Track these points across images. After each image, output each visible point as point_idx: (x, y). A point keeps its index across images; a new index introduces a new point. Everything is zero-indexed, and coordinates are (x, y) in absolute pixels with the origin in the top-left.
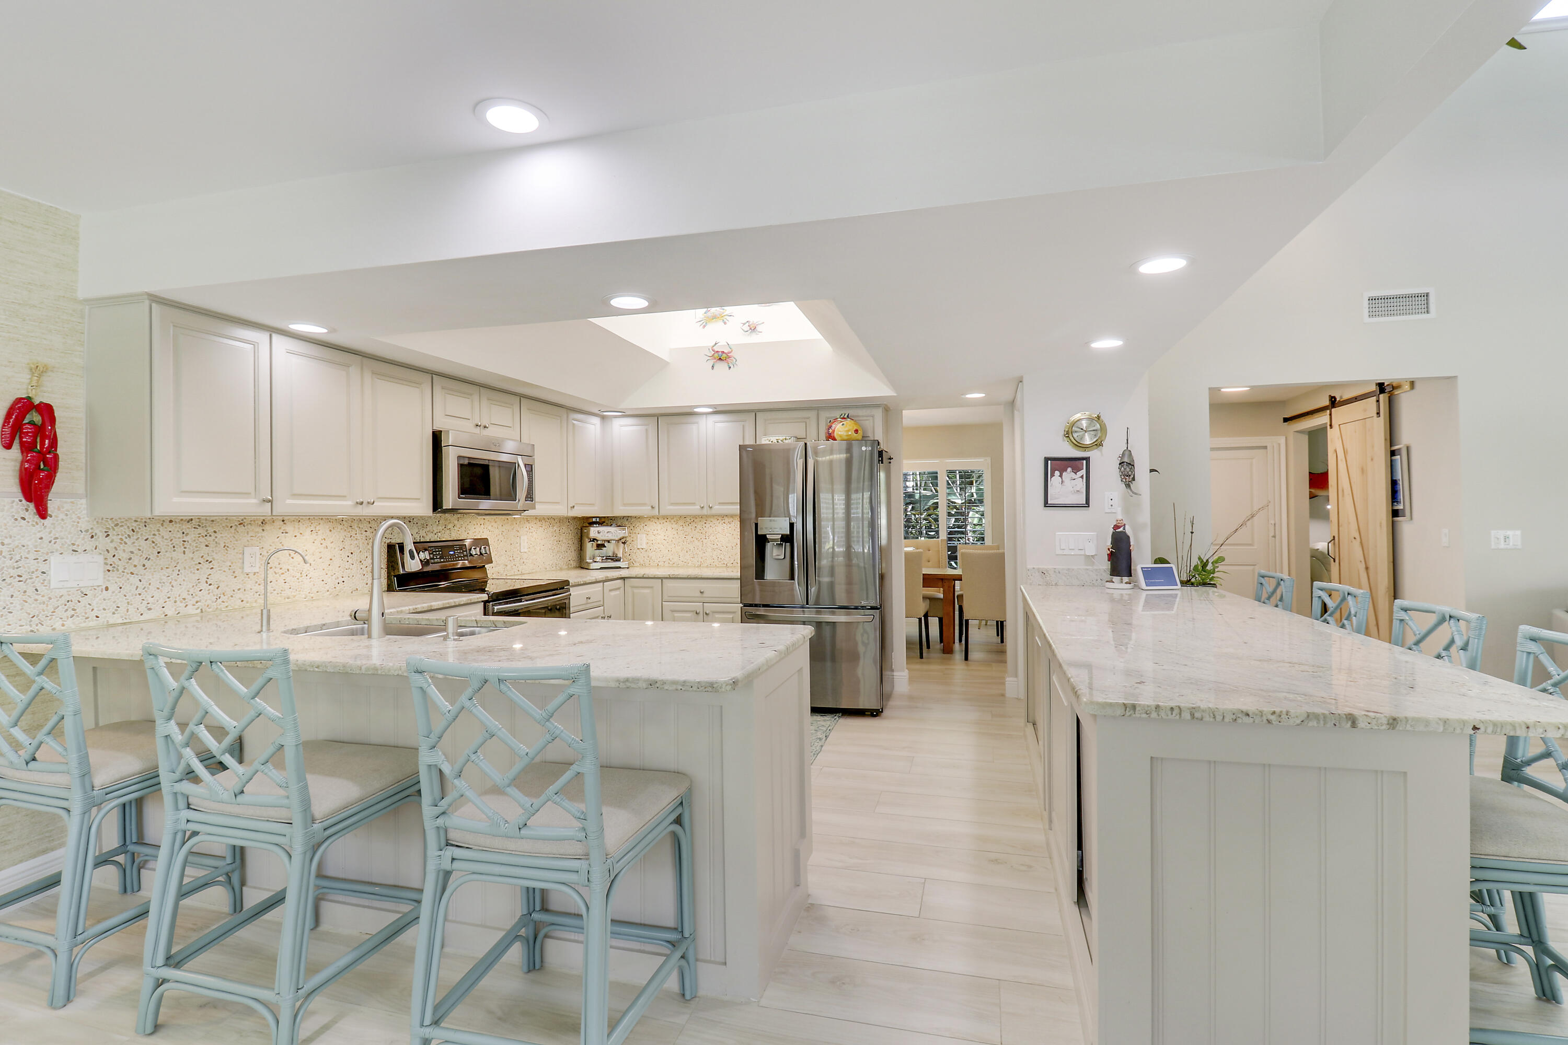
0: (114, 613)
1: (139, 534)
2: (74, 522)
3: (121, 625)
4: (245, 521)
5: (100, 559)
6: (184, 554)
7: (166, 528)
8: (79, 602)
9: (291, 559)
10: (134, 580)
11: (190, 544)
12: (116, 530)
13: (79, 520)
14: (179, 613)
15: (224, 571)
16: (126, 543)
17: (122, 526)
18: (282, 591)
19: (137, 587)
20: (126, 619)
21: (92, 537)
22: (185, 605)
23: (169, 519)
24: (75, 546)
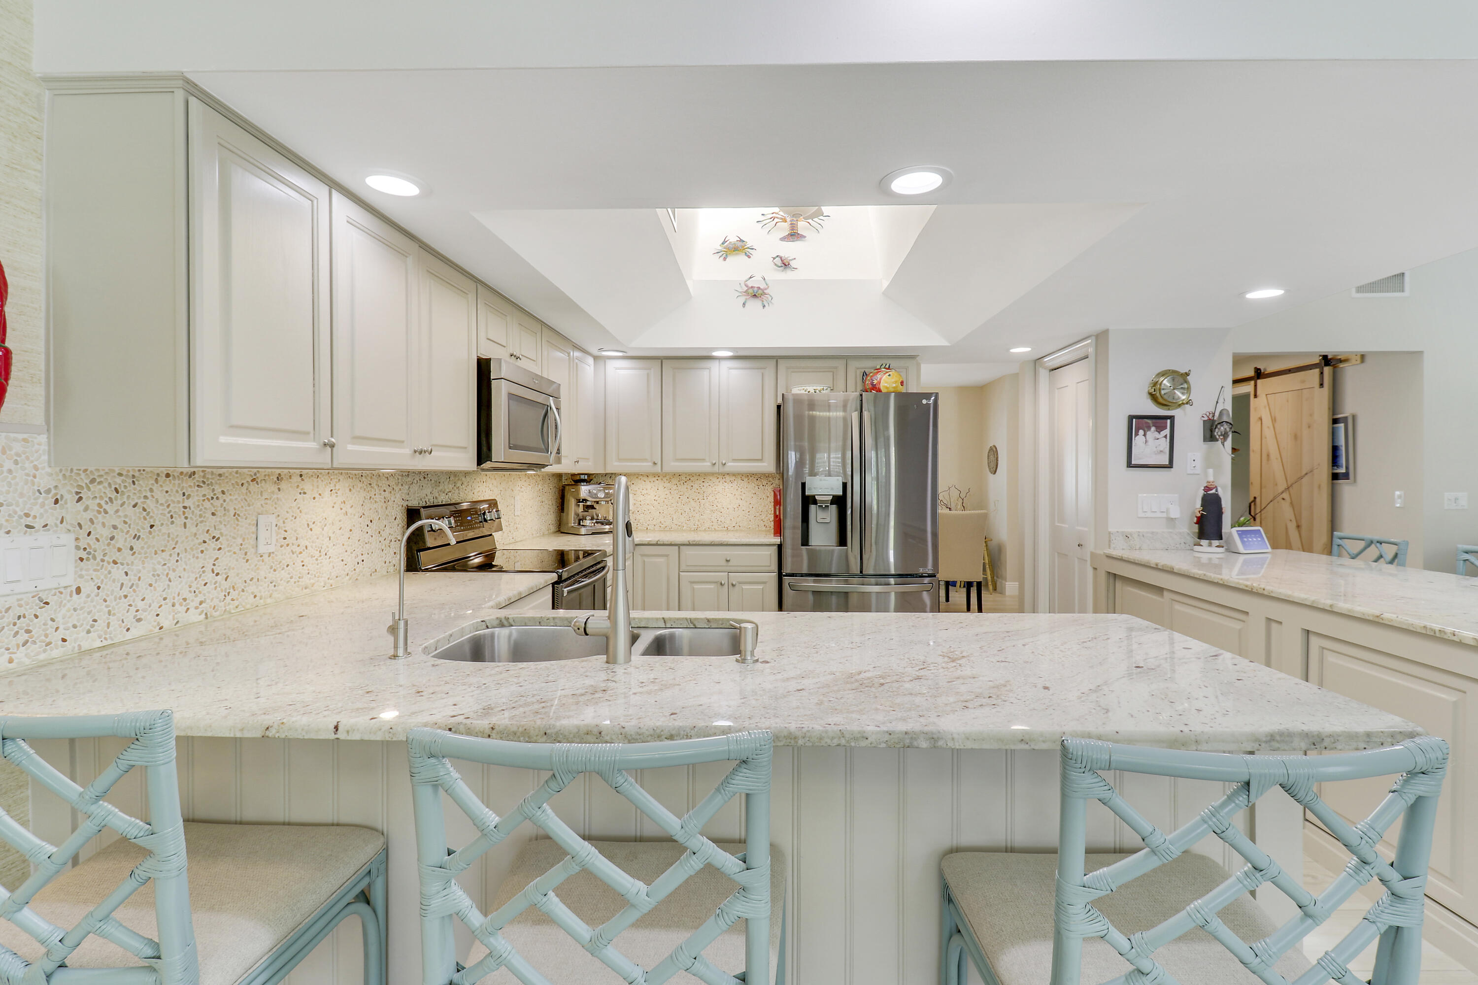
0: (88, 632)
1: (125, 496)
2: (28, 475)
3: (98, 652)
4: (258, 475)
5: (68, 539)
6: (185, 527)
7: (161, 486)
8: (36, 616)
9: (310, 531)
10: (117, 572)
11: (193, 512)
12: (92, 490)
13: (37, 473)
14: (177, 622)
15: (235, 553)
16: (106, 512)
17: (100, 483)
18: (299, 578)
19: (122, 584)
20: (105, 639)
21: (56, 502)
22: (186, 608)
23: (166, 472)
24: (30, 519)
